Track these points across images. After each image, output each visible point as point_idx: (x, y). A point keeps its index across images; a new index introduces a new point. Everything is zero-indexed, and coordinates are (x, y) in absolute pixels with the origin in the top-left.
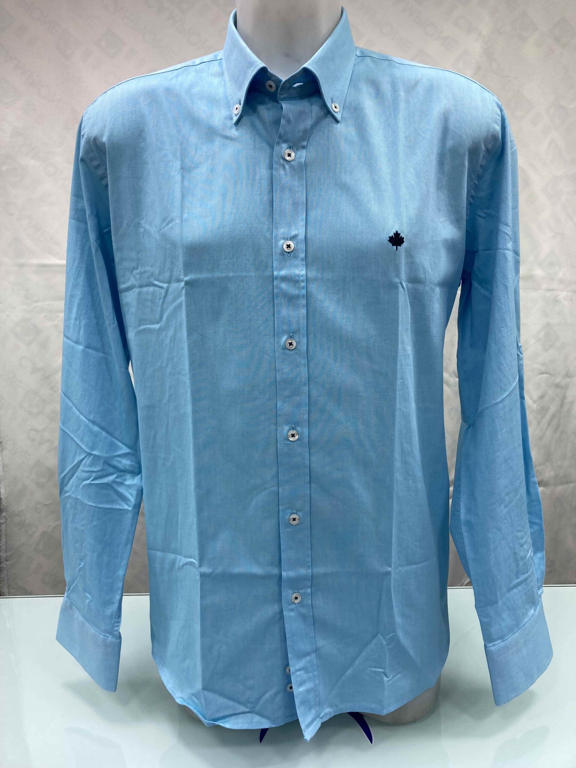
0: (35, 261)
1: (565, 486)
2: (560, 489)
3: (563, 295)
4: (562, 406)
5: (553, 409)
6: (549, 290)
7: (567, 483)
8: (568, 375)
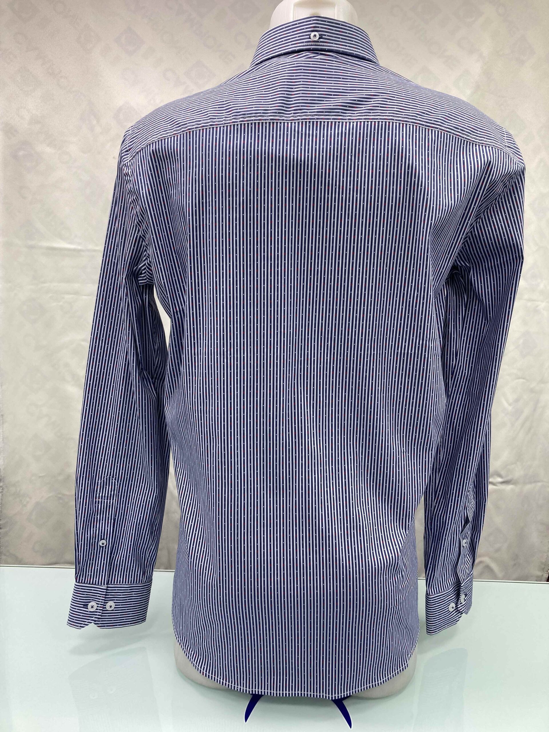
0: (45, 244)
1: (533, 485)
2: (528, 487)
3: (542, 305)
4: (535, 410)
5: (527, 412)
6: (530, 300)
7: (535, 482)
8: (542, 381)
